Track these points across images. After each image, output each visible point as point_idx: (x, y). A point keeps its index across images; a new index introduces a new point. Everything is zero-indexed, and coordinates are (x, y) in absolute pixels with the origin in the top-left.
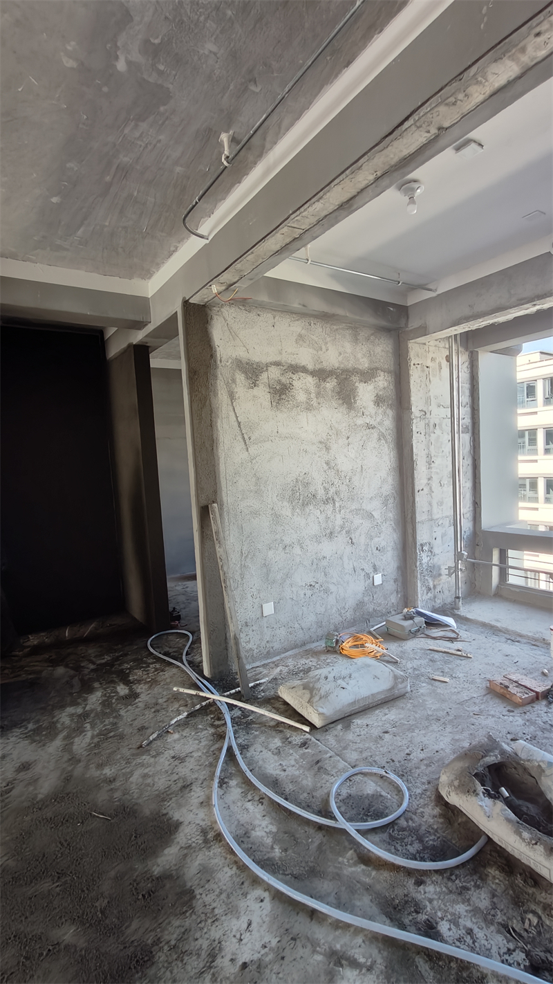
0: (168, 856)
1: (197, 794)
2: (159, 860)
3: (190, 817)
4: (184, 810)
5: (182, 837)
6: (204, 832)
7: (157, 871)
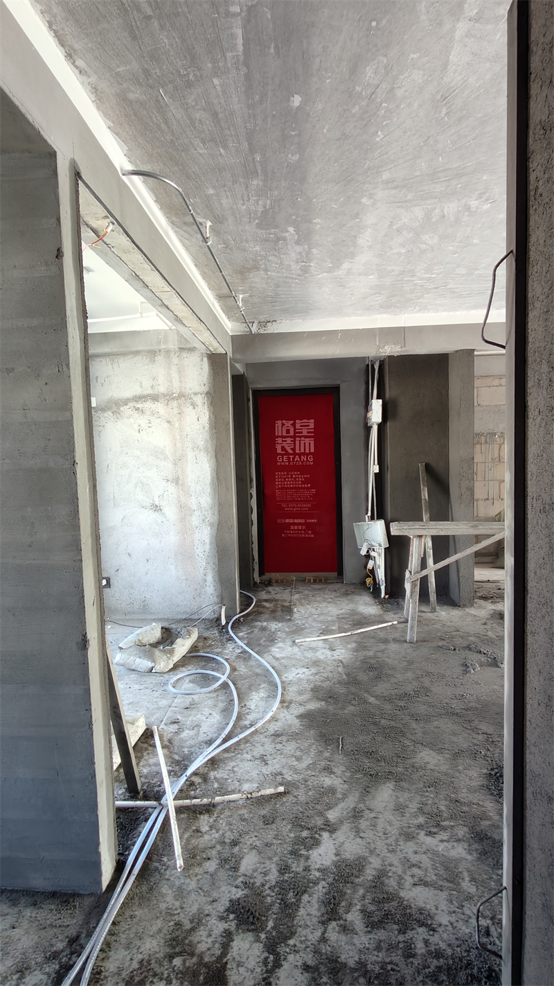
0: (313, 706)
1: (273, 727)
2: (319, 706)
3: (290, 718)
4: (290, 722)
5: (302, 710)
6: (288, 707)
7: (323, 703)
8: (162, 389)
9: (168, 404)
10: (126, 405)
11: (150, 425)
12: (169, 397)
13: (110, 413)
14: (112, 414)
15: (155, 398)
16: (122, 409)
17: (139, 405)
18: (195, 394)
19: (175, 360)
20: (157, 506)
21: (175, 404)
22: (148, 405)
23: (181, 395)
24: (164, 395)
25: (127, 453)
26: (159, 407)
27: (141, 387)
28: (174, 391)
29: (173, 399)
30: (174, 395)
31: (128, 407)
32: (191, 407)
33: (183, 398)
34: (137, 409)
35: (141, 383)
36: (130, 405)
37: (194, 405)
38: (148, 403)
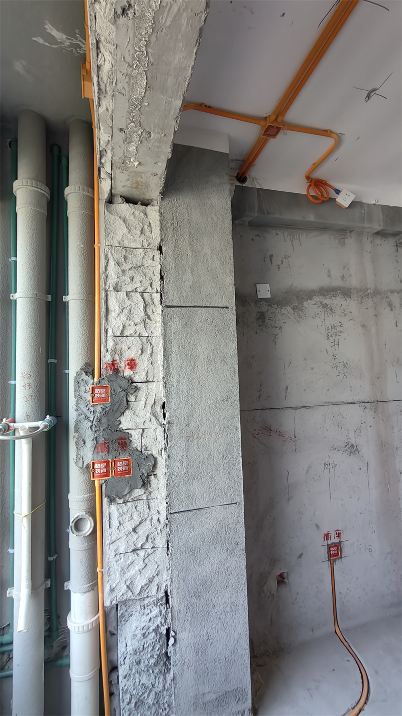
8: (354, 282)
9: (361, 303)
10: (311, 299)
11: (341, 329)
12: (364, 294)
13: (289, 309)
14: (292, 311)
15: (346, 293)
16: (305, 304)
17: (327, 301)
18: (392, 292)
19: (368, 247)
20: (352, 446)
21: (369, 302)
22: (338, 302)
23: (377, 292)
24: (358, 291)
25: (312, 369)
26: (352, 305)
27: (329, 276)
28: (369, 286)
29: (367, 295)
30: (369, 291)
31: (312, 302)
32: (388, 309)
33: (379, 296)
34: (325, 306)
35: (329, 271)
36: (317, 299)
37: (391, 305)
38: (338, 298)
